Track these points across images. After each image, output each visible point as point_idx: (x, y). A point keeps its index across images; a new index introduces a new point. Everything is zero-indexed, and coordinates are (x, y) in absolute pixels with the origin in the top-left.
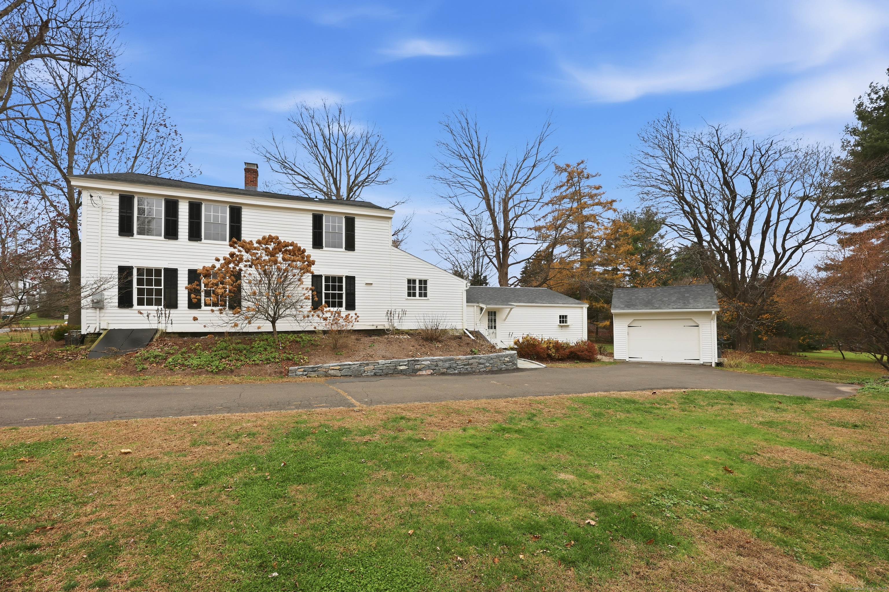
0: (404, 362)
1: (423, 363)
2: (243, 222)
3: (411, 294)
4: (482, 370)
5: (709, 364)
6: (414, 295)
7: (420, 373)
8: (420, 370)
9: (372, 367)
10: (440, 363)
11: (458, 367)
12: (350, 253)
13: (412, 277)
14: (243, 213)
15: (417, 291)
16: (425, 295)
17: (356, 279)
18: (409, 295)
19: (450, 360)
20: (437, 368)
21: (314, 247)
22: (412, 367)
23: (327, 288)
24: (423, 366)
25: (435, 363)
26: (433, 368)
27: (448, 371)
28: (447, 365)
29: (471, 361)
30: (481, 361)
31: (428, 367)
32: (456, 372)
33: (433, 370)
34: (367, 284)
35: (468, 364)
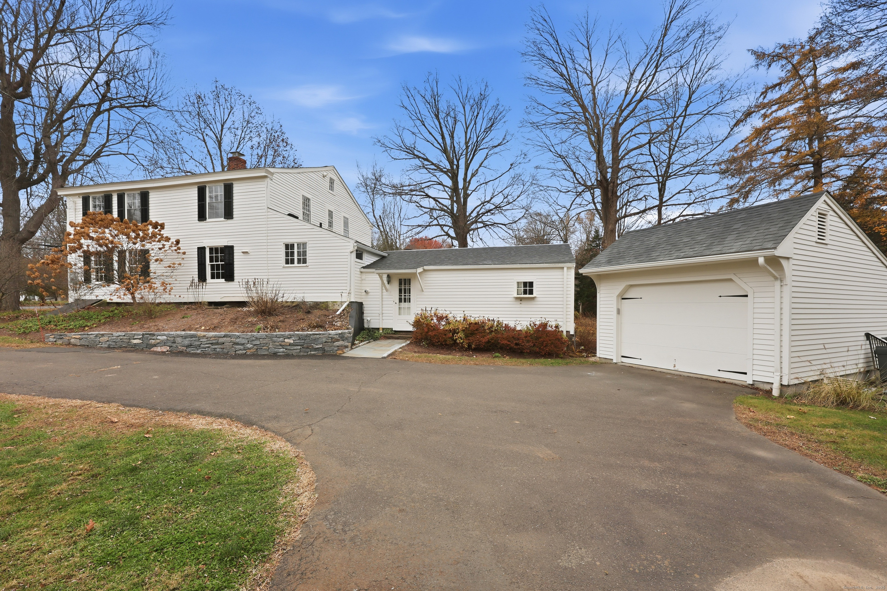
0: (139, 335)
1: (159, 337)
2: (150, 205)
3: (289, 261)
4: (241, 352)
5: (767, 387)
6: (292, 262)
7: (155, 349)
8: (155, 345)
9: (106, 338)
10: (179, 340)
11: (202, 346)
12: (230, 221)
13: (289, 241)
14: (150, 197)
15: (296, 257)
16: (305, 261)
17: (235, 248)
18: (287, 262)
19: (192, 336)
20: (174, 345)
21: (199, 220)
22: (146, 341)
23: (211, 260)
24: (158, 341)
25: (172, 339)
26: (170, 344)
27: (189, 350)
28: (187, 342)
29: (221, 340)
30: (238, 340)
31: (164, 343)
32: (199, 351)
33: (170, 347)
34: (243, 252)
35: (217, 344)
